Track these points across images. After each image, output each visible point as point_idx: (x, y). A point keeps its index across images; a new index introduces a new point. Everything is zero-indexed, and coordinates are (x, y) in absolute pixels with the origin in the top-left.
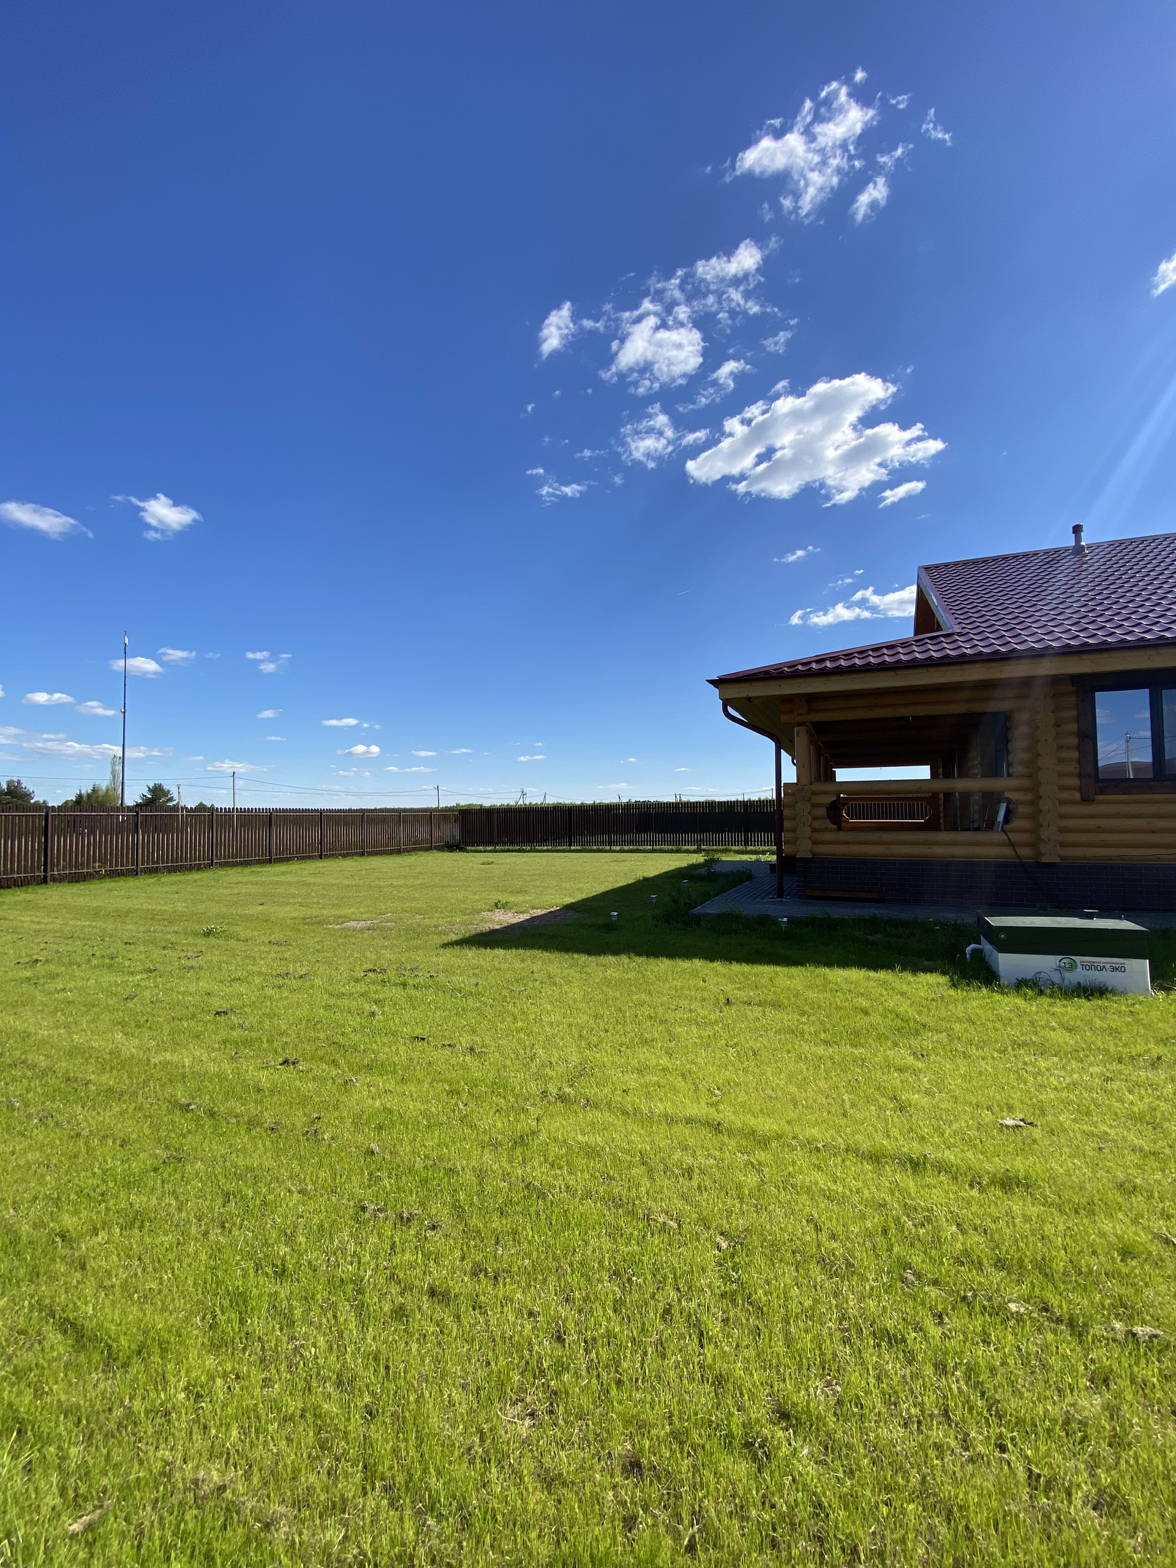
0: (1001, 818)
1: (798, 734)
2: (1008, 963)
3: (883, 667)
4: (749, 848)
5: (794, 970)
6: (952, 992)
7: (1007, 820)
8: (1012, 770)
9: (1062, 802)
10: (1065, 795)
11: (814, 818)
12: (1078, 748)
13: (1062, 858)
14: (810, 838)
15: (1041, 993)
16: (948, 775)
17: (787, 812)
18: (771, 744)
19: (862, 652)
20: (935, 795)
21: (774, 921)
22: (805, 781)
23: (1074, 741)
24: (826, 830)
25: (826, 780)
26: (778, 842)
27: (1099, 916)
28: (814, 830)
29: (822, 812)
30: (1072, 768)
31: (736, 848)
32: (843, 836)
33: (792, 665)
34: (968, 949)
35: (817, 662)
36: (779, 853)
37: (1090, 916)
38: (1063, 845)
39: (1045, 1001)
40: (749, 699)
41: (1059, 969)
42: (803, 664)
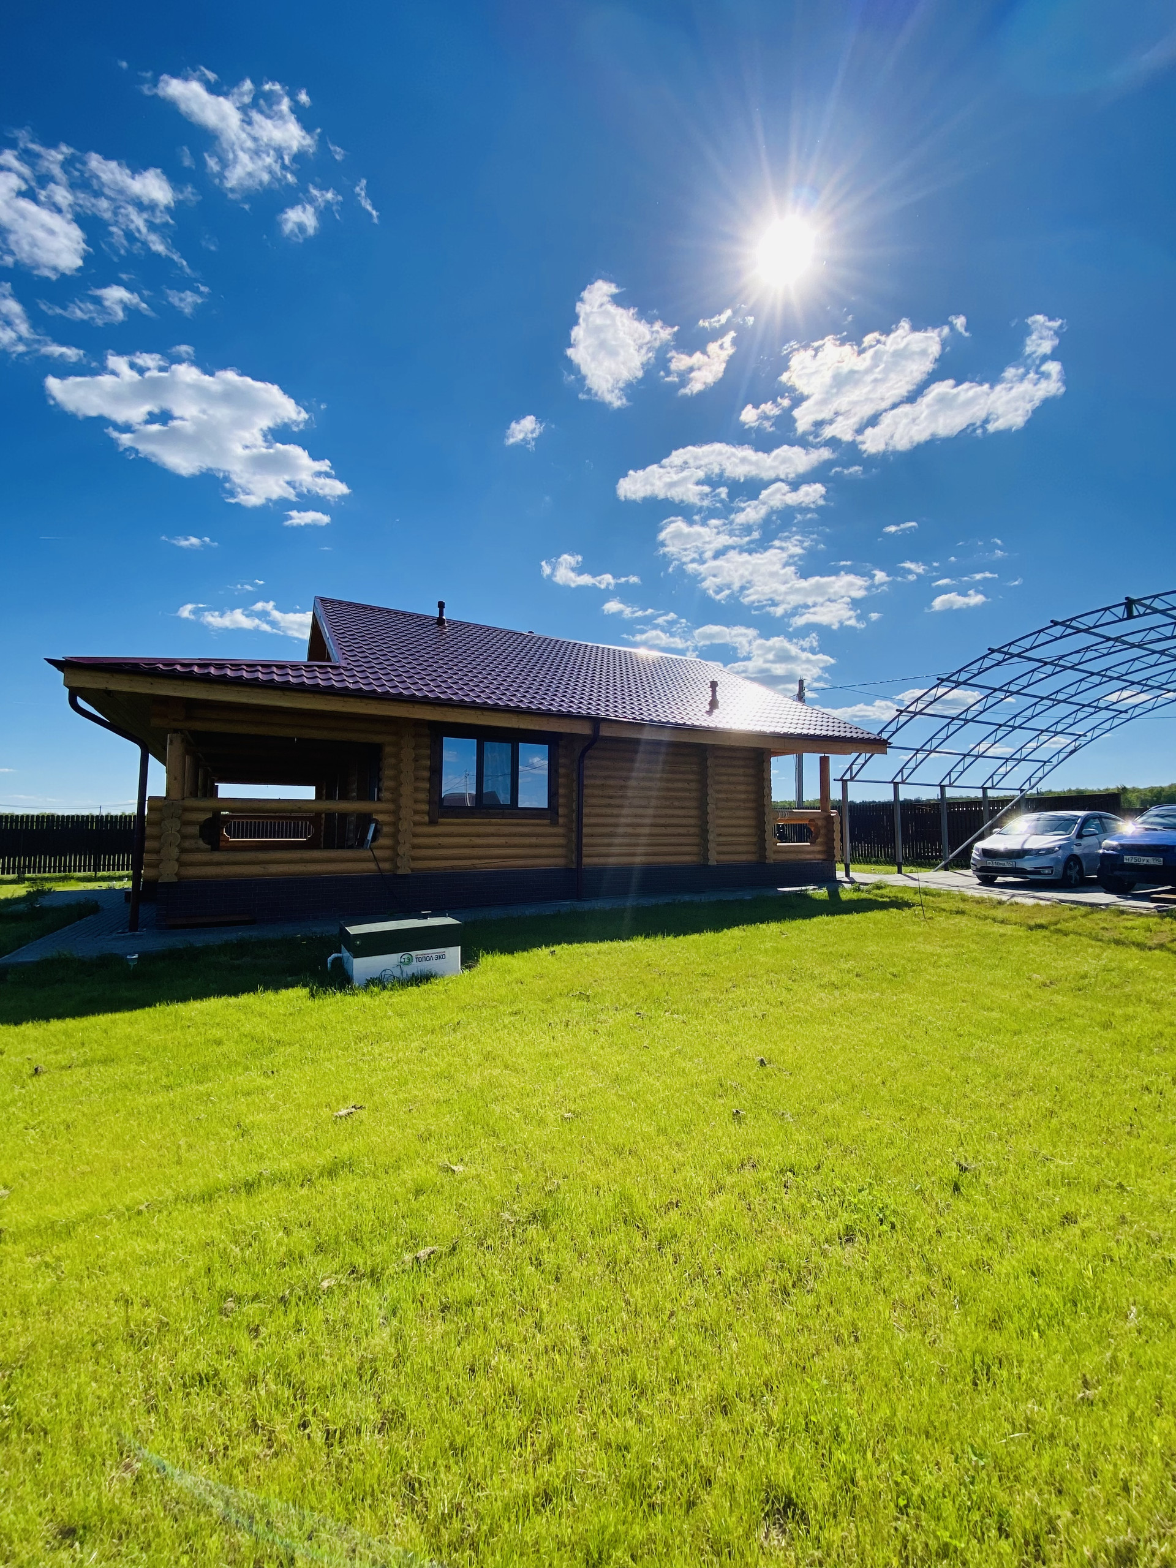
0: (370, 837)
1: (171, 741)
2: (362, 966)
3: (270, 685)
4: (100, 874)
5: (138, 1014)
6: (310, 1003)
7: (374, 839)
8: (382, 795)
9: (415, 824)
10: (417, 818)
11: (184, 837)
12: (430, 780)
13: (412, 870)
14: (177, 860)
15: (384, 988)
16: (330, 797)
17: (149, 830)
18: (136, 750)
19: (252, 666)
20: (318, 814)
21: (120, 959)
22: (176, 795)
23: (426, 774)
24: (198, 850)
25: (205, 795)
26: (137, 866)
27: (432, 916)
28: (183, 851)
29: (195, 830)
30: (423, 796)
31: (81, 874)
32: (217, 856)
33: (170, 663)
34: (330, 959)
35: (200, 665)
36: (135, 878)
37: (425, 917)
38: (414, 859)
39: (386, 994)
40: (108, 692)
41: (400, 965)
42: (183, 665)
